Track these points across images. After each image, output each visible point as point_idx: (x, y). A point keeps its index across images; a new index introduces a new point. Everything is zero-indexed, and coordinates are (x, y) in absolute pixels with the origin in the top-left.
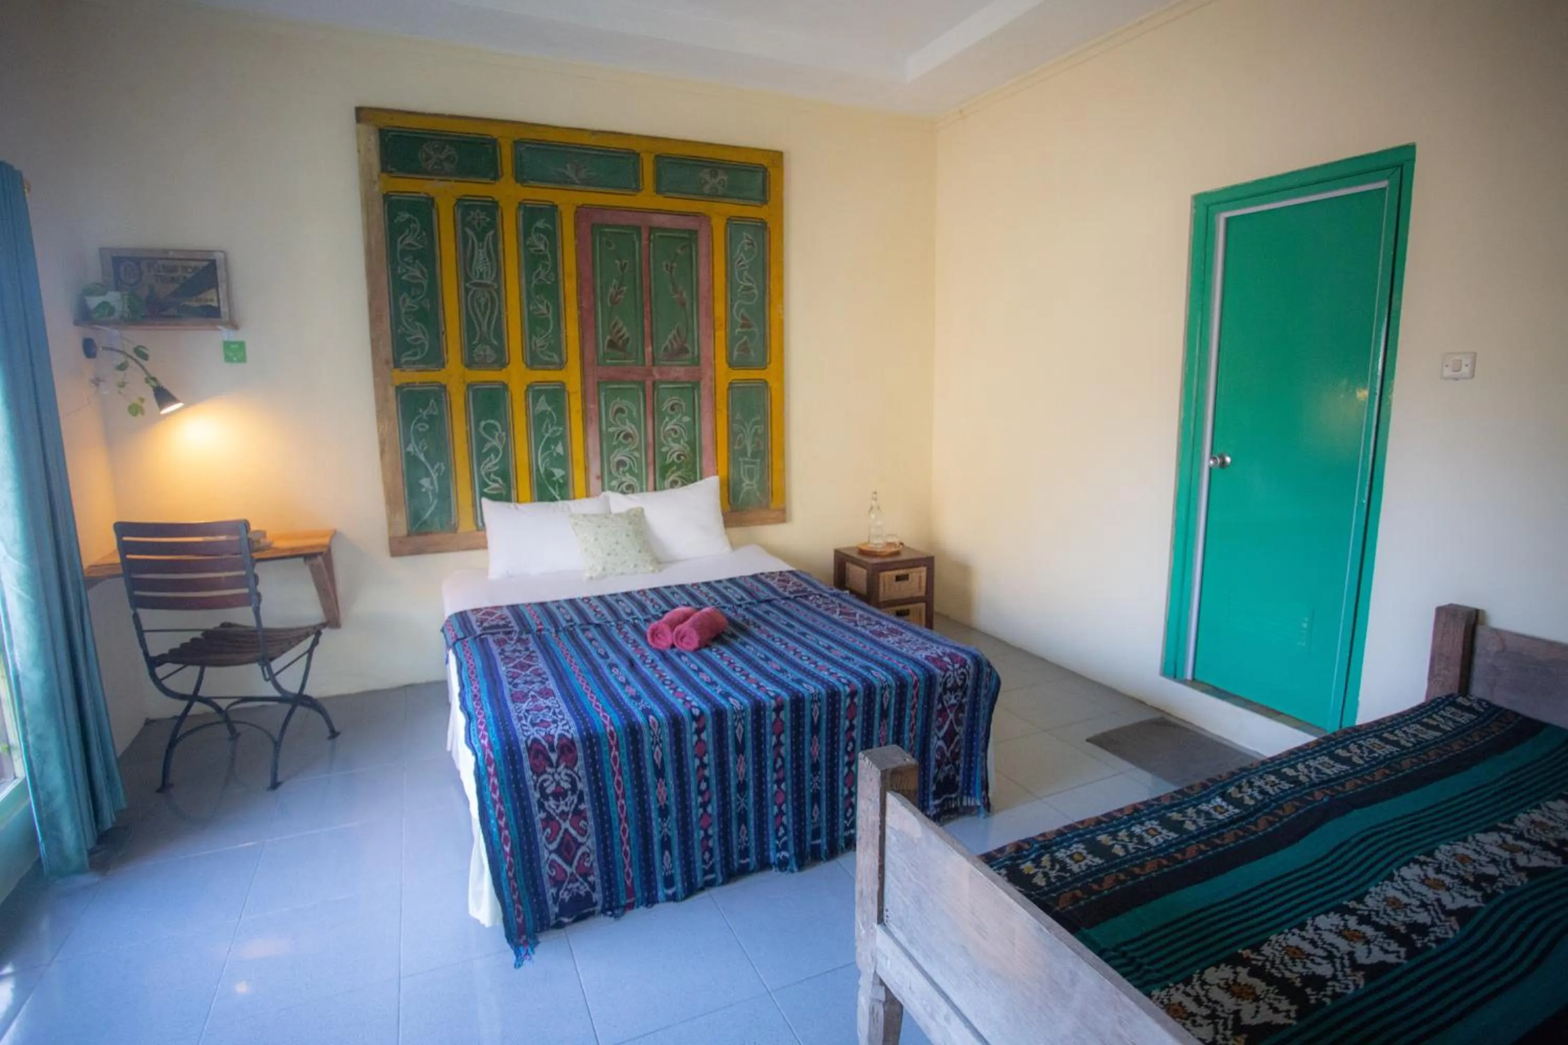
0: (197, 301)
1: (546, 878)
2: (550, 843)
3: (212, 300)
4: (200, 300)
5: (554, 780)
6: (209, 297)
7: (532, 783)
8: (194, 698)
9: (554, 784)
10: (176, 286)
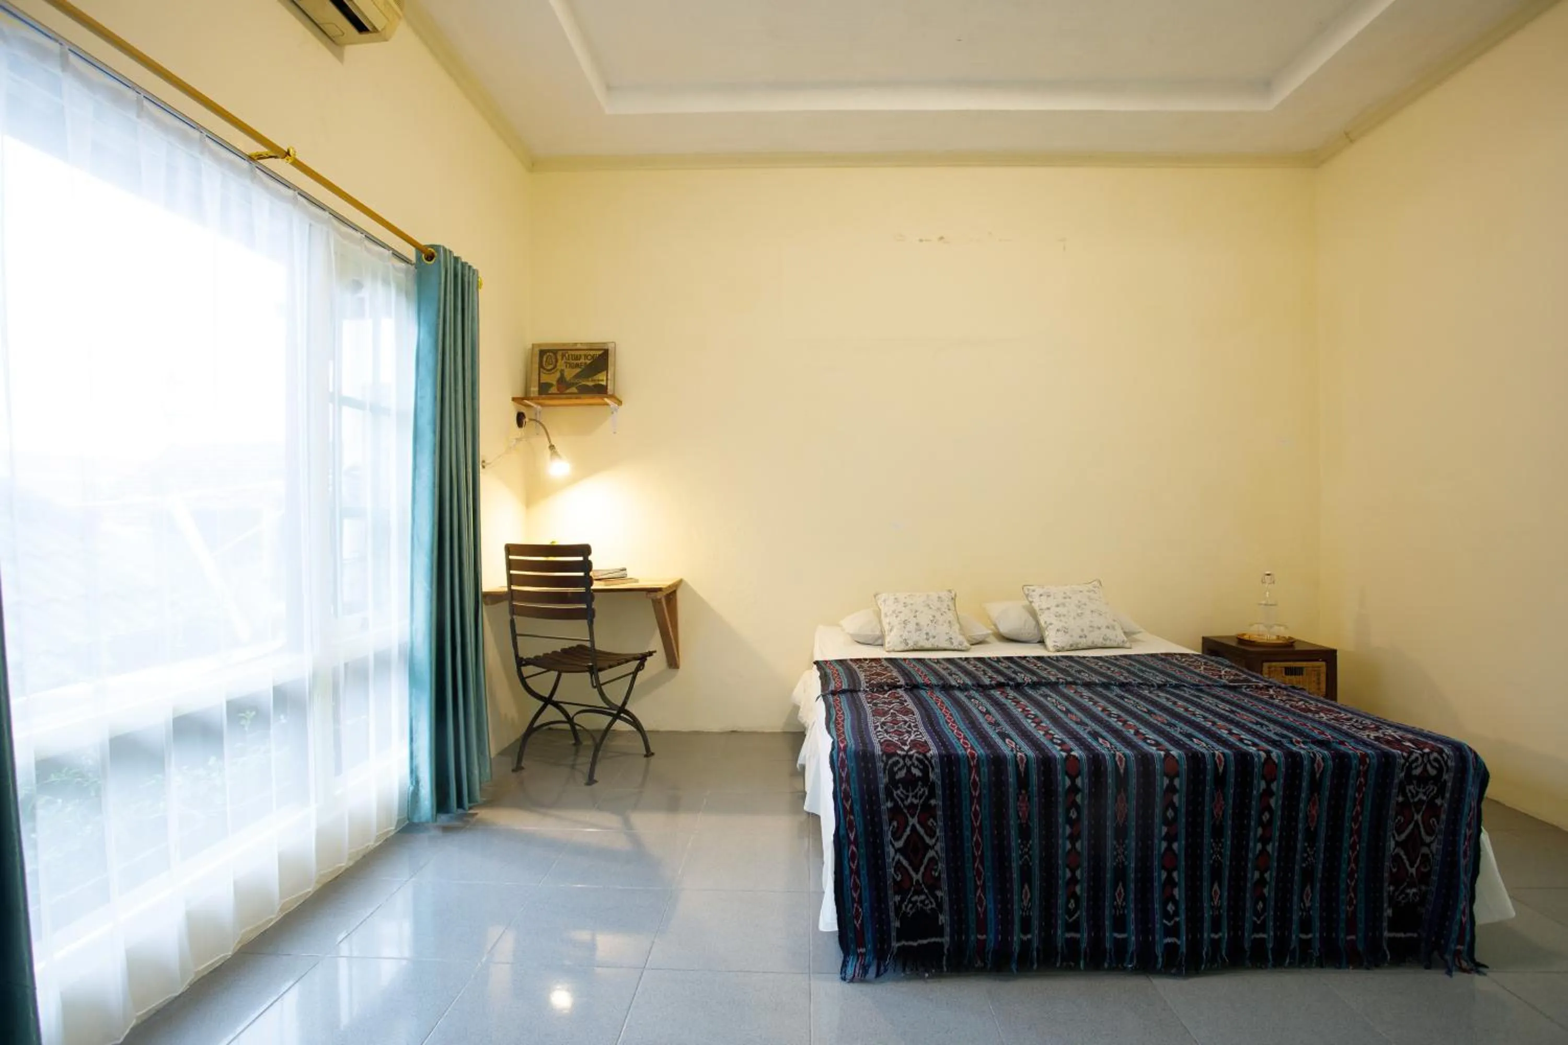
0: (592, 381)
1: (890, 882)
2: (898, 839)
3: (603, 380)
4: (594, 380)
5: (905, 764)
6: (601, 378)
7: (882, 765)
8: (548, 701)
9: (904, 771)
10: (578, 370)
